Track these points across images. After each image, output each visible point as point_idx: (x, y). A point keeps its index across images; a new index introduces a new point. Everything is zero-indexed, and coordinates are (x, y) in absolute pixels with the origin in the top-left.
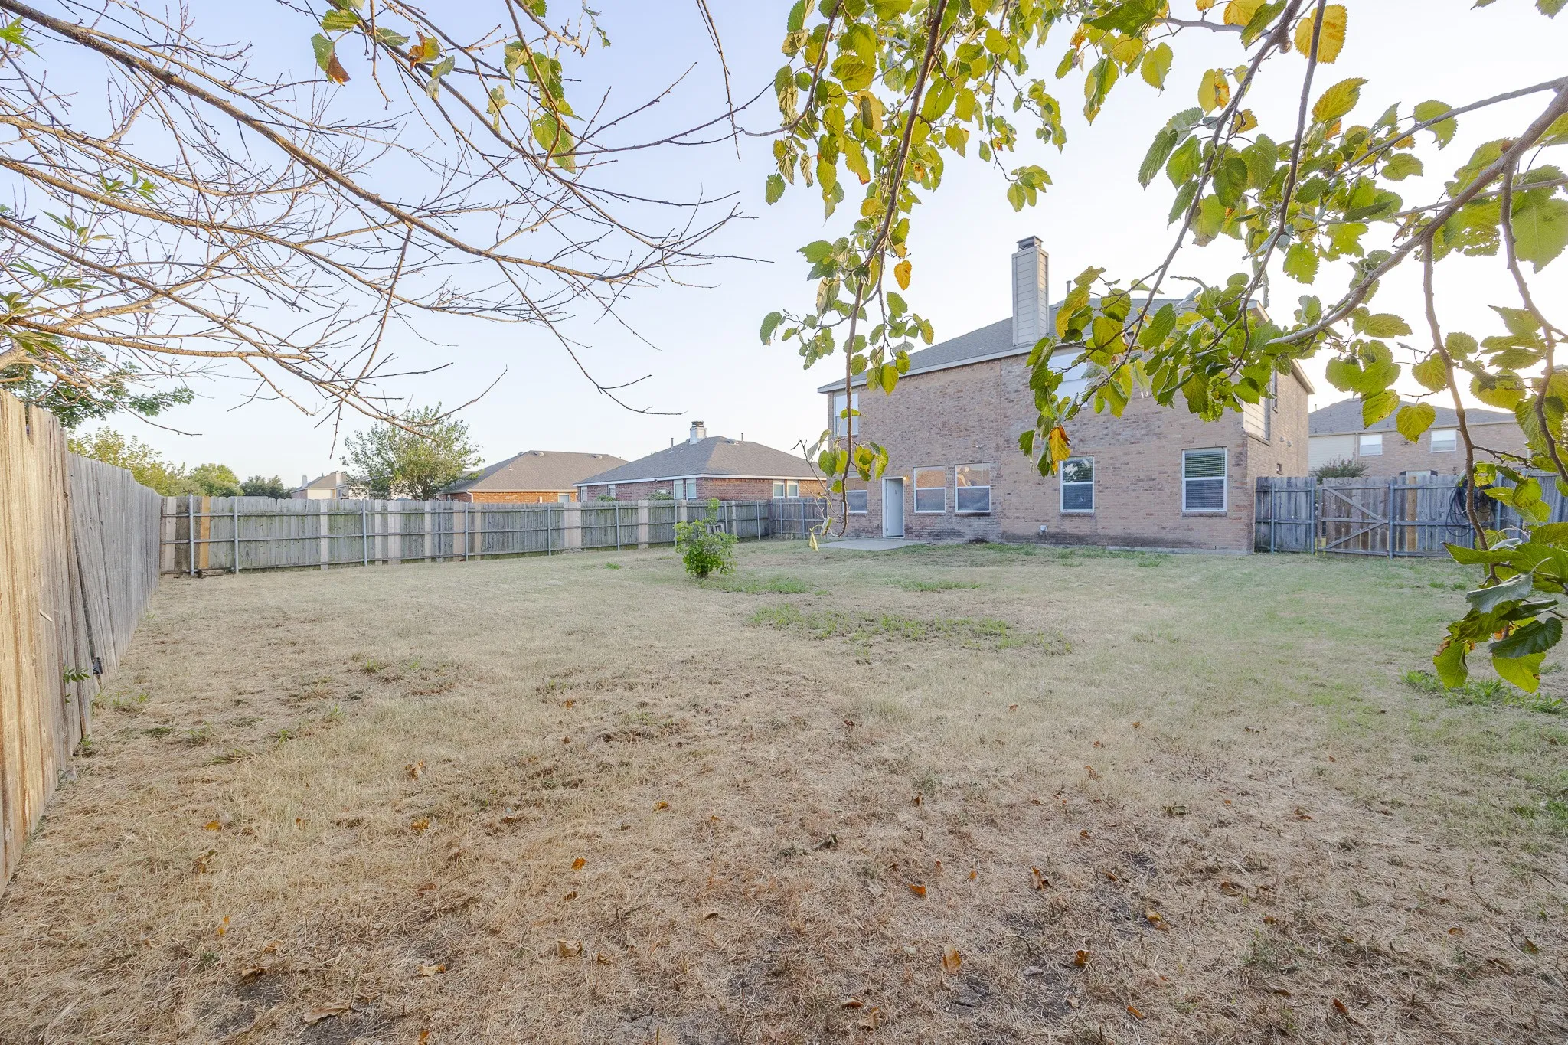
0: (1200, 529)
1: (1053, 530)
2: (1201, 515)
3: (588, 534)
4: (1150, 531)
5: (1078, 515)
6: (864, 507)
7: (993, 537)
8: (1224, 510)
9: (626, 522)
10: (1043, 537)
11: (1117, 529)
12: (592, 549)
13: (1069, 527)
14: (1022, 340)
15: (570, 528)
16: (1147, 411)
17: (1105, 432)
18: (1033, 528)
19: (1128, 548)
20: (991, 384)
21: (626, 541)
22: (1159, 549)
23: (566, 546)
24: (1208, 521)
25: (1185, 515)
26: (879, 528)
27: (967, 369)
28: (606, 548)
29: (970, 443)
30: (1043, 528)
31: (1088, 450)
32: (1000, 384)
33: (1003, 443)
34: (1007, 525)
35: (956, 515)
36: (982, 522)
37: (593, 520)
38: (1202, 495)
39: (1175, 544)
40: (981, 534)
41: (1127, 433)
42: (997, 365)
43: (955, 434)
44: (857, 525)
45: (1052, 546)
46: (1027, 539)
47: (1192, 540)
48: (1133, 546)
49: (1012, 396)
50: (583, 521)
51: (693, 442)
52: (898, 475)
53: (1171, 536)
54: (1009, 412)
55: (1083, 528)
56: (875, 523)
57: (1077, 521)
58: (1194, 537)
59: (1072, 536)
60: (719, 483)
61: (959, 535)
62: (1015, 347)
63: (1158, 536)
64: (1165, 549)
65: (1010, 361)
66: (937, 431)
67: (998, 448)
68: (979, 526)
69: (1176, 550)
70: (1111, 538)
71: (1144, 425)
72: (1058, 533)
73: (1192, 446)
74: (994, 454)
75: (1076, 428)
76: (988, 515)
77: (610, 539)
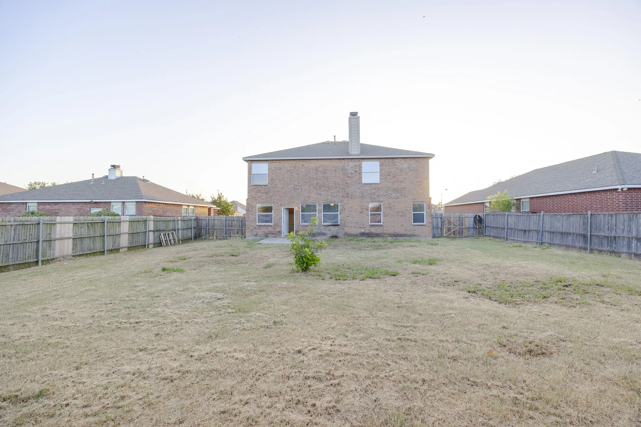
0: (418, 230)
1: (367, 231)
2: (419, 225)
3: (78, 242)
4: (402, 231)
5: (377, 225)
6: (270, 221)
7: (340, 235)
8: (425, 223)
9: (112, 232)
10: (363, 234)
11: (391, 231)
12: (83, 255)
13: (373, 230)
14: (353, 153)
15: (62, 239)
16: (401, 187)
17: (386, 193)
18: (358, 231)
19: (395, 238)
20: (340, 169)
21: (111, 248)
22: (406, 238)
23: (57, 254)
24: (420, 227)
25: (414, 225)
26: (280, 232)
27: (329, 161)
28: (94, 254)
29: (330, 193)
30: (363, 231)
31: (381, 200)
32: (344, 169)
33: (345, 195)
34: (347, 230)
35: (323, 226)
36: (336, 228)
37: (84, 231)
38: (418, 218)
39: (411, 236)
40: (335, 234)
41: (394, 195)
42: (343, 161)
43: (323, 189)
44: (266, 231)
45: (366, 238)
46: (356, 236)
47: (416, 234)
48: (397, 237)
49: (349, 175)
50: (75, 233)
51: (112, 177)
52: (292, 206)
53: (409, 233)
54: (348, 182)
55: (378, 230)
56: (278, 229)
57: (376, 228)
58: (416, 233)
59: (374, 234)
60: (153, 205)
61: (324, 234)
62: (351, 155)
63: (404, 233)
64: (407, 238)
65: (349, 160)
66: (314, 187)
67: (343, 197)
68: (334, 230)
69: (411, 238)
70: (389, 234)
71: (400, 192)
72: (369, 233)
73: (416, 201)
74: (341, 199)
75: (375, 191)
76: (338, 225)
77: (98, 246)
